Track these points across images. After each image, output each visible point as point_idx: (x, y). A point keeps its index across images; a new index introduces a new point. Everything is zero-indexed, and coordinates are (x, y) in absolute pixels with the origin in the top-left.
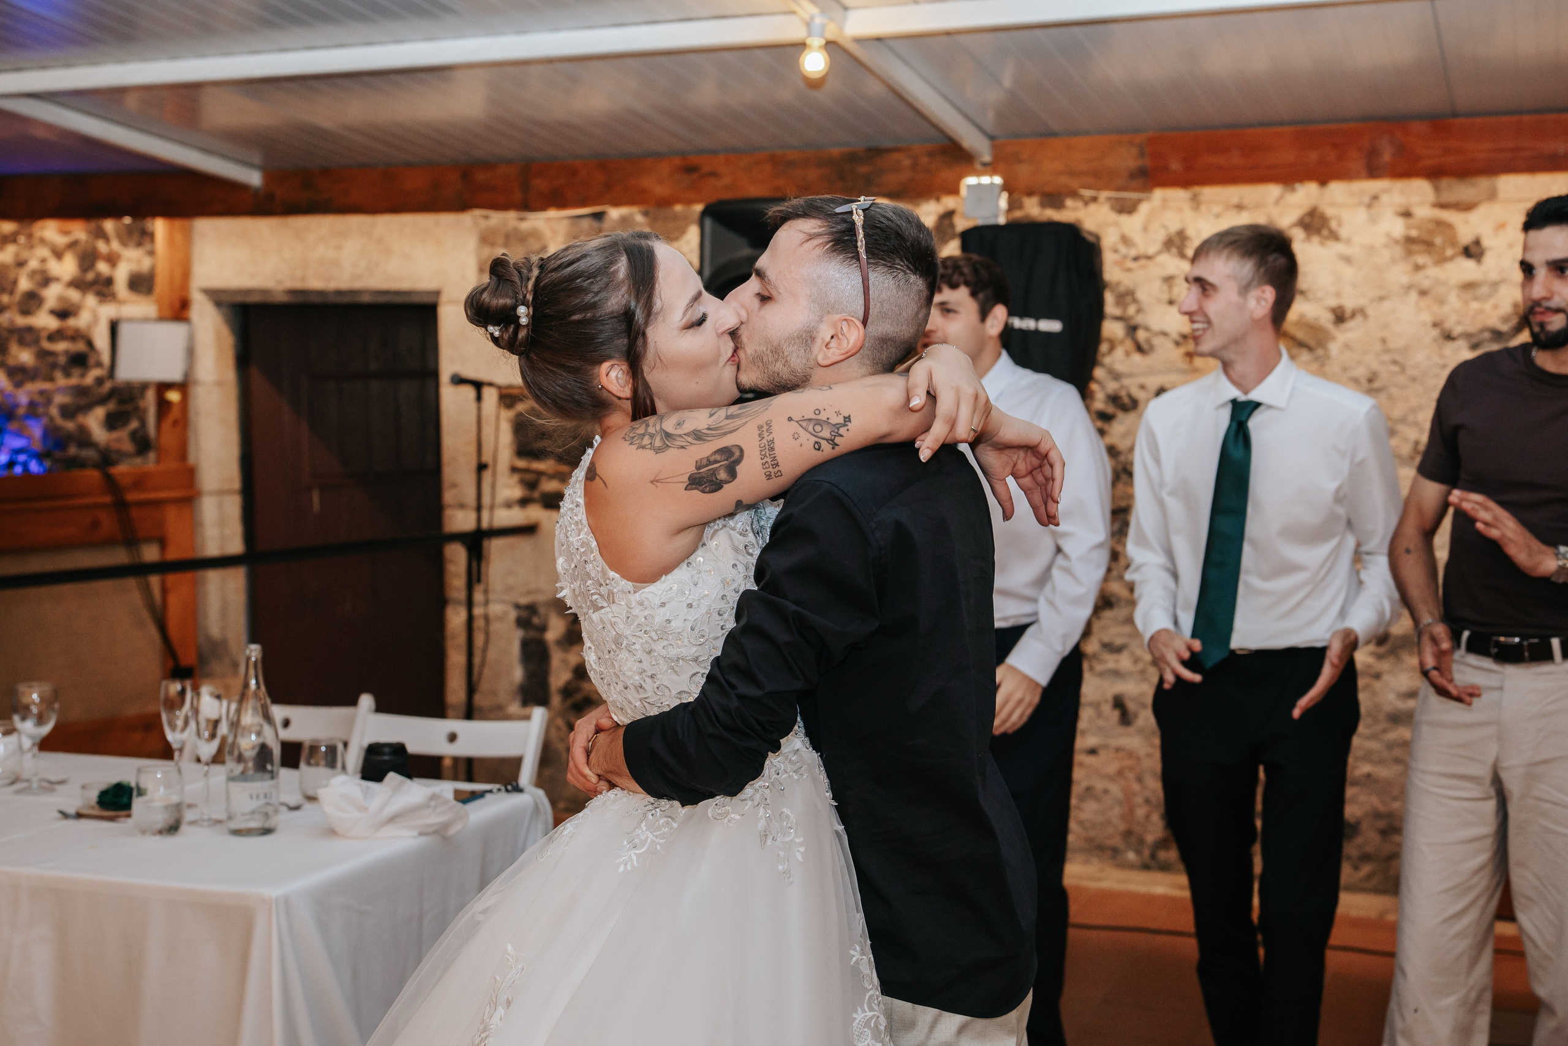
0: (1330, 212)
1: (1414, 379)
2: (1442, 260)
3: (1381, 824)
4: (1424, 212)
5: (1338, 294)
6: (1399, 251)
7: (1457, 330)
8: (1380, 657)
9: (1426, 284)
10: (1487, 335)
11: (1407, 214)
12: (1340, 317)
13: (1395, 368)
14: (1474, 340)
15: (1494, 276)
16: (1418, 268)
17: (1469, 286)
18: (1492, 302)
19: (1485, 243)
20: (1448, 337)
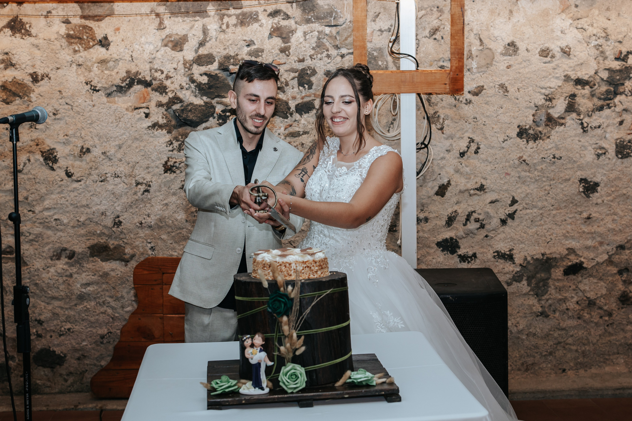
0: (25, 20)
1: (78, 113)
2: (87, 48)
3: (77, 355)
4: (76, 21)
5: (33, 66)
6: (64, 42)
7: (99, 86)
8: (71, 265)
9: (81, 61)
10: (115, 88)
11: (67, 22)
12: (35, 78)
13: (67, 107)
14: (108, 91)
15: (115, 56)
16: (75, 51)
17: (103, 62)
18: (116, 70)
19: (110, 39)
20: (95, 90)
